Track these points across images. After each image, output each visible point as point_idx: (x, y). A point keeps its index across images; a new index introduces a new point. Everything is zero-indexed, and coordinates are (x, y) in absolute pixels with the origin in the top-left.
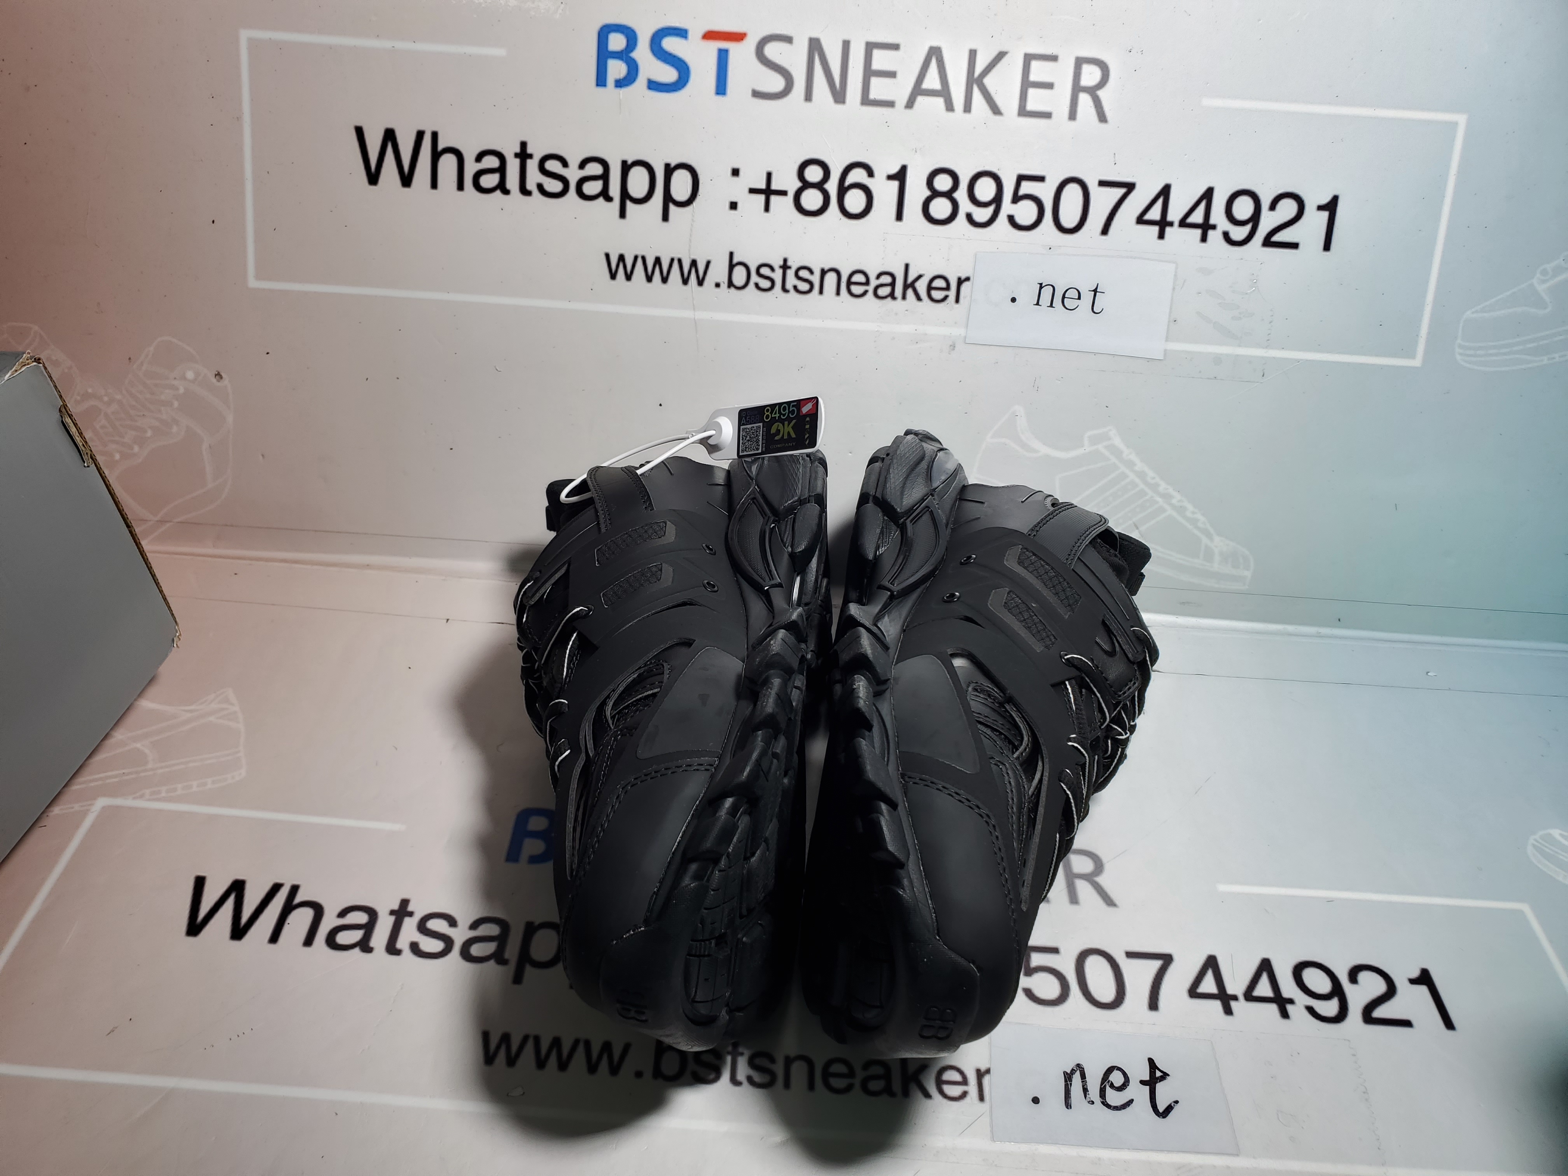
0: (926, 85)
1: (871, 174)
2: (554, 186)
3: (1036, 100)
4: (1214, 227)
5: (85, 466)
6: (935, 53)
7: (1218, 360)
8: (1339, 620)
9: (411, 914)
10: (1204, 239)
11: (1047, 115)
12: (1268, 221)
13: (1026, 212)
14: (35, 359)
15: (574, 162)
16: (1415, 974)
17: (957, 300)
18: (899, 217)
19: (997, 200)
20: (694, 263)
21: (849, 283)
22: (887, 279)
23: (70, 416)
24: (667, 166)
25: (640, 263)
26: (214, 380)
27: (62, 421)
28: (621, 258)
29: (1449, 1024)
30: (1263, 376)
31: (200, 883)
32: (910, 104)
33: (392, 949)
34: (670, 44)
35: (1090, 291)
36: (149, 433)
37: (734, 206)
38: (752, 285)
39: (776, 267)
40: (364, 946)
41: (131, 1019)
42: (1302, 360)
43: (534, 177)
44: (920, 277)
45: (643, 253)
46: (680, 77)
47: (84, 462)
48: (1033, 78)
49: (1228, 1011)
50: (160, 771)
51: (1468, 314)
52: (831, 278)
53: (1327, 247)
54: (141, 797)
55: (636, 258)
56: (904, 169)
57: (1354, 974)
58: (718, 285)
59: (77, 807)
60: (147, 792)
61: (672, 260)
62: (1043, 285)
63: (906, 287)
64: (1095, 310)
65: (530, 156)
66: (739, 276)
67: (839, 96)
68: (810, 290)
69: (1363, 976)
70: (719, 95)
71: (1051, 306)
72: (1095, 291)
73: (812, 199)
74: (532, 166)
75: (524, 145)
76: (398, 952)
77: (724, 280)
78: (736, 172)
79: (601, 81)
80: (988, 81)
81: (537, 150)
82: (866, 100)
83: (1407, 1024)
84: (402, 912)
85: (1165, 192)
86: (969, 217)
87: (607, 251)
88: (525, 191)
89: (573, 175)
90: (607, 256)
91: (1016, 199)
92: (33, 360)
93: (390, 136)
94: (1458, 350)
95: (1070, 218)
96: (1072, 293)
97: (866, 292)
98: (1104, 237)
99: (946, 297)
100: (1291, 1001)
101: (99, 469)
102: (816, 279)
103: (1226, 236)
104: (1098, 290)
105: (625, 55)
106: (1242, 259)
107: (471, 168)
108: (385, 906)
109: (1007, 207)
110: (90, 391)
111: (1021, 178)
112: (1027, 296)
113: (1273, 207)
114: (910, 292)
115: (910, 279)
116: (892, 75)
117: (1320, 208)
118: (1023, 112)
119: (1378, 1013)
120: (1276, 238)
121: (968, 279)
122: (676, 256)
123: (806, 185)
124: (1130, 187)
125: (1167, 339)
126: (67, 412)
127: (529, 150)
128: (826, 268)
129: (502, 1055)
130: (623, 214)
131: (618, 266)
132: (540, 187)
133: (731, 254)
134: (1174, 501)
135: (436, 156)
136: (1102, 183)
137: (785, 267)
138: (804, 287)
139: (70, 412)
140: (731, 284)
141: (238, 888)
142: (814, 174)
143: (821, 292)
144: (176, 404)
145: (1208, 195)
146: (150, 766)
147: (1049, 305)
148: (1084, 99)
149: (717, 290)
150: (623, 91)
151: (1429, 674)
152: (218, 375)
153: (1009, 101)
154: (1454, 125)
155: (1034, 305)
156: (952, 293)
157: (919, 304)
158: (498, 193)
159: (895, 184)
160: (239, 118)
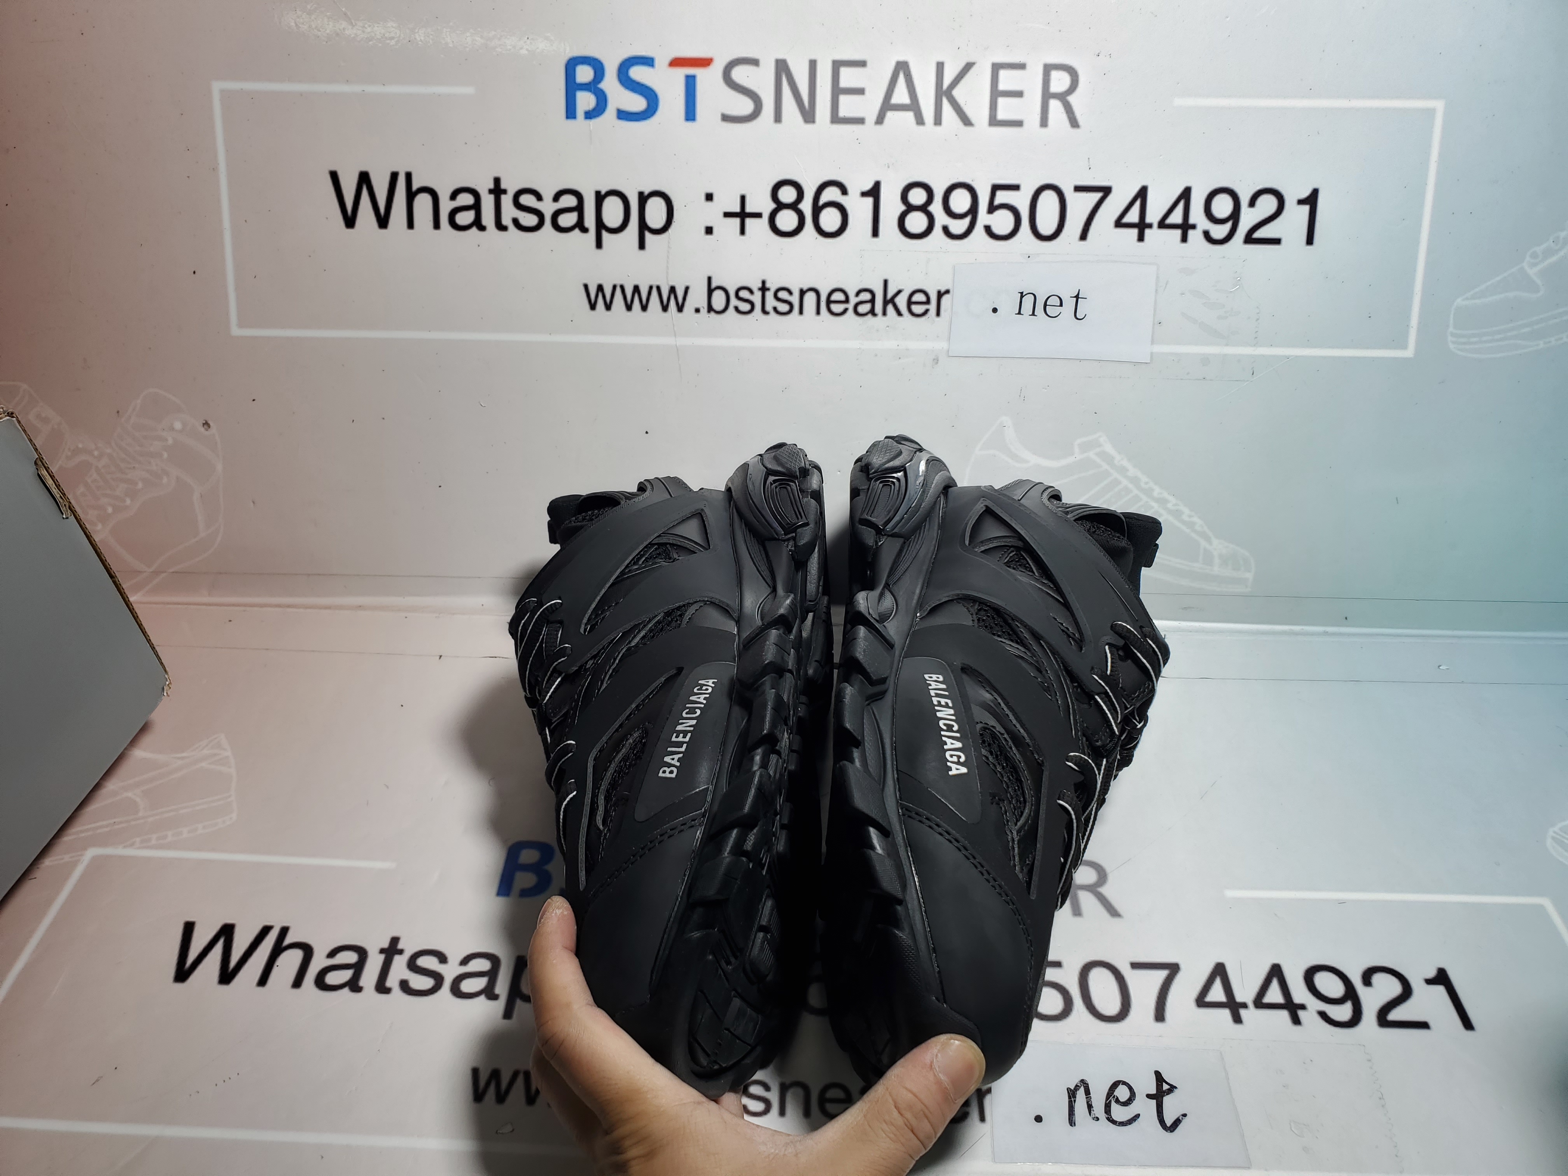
0: (895, 100)
1: (844, 191)
2: (530, 220)
3: (1006, 109)
4: (1194, 227)
5: (63, 518)
6: (902, 67)
7: (1205, 360)
8: (1346, 618)
9: (401, 952)
10: (1184, 239)
11: (1018, 124)
12: (1248, 218)
13: (1002, 222)
14: (8, 413)
15: (548, 194)
16: (1432, 973)
17: (938, 314)
18: (875, 233)
19: (973, 211)
20: (673, 290)
21: (829, 302)
22: (866, 296)
23: (47, 469)
24: (641, 194)
25: (618, 292)
26: (202, 429)
27: (38, 474)
28: (600, 288)
29: (1468, 1025)
30: (1253, 374)
31: (189, 928)
32: (880, 120)
33: (382, 988)
34: (637, 73)
35: (1071, 297)
36: (140, 485)
37: (709, 230)
38: (731, 309)
39: (755, 289)
40: (354, 985)
41: (116, 1068)
42: (1292, 356)
43: (509, 211)
44: (899, 292)
45: (622, 282)
46: (649, 105)
47: (63, 514)
48: (1002, 87)
49: (1237, 1019)
50: (151, 819)
51: (1459, 301)
52: (810, 298)
53: (1310, 241)
54: (132, 845)
55: (614, 287)
56: (877, 185)
57: (1367, 977)
58: (697, 310)
59: (67, 858)
60: (138, 840)
61: (651, 288)
62: (1024, 294)
63: (886, 302)
64: (1078, 317)
65: (505, 192)
66: (719, 299)
67: (809, 115)
68: (790, 311)
69: (1377, 978)
70: (689, 122)
71: (1033, 314)
72: (1077, 297)
73: (787, 220)
74: (507, 201)
75: (497, 181)
76: (387, 991)
77: (703, 305)
78: (709, 197)
79: (571, 113)
80: (956, 93)
81: (511, 185)
82: (836, 119)
83: (1424, 1025)
84: (392, 950)
85: (1142, 193)
86: (946, 230)
87: (586, 282)
88: (501, 227)
89: (548, 208)
90: (586, 287)
91: (992, 208)
92: (6, 414)
93: (364, 179)
94: (1450, 338)
95: (1047, 225)
96: (1054, 301)
97: (846, 310)
98: (1083, 243)
99: (927, 311)
100: (1303, 1007)
101: (78, 520)
102: (795, 299)
103: (1207, 235)
104: (1080, 296)
105: (593, 86)
106: (1224, 257)
107: (446, 207)
108: (374, 945)
109: (983, 217)
110: (80, 446)
111: (995, 188)
112: (1008, 305)
113: (1252, 204)
114: (890, 308)
115: (890, 295)
116: (860, 91)
117: (1301, 202)
118: (994, 121)
119: (1393, 1016)
120: (1257, 235)
121: (947, 292)
122: (655, 283)
123: (780, 206)
124: (1106, 191)
125: (1153, 342)
126: (43, 464)
127: (503, 186)
128: (805, 288)
129: (492, 1090)
130: (599, 244)
131: (597, 296)
132: (516, 222)
133: (709, 279)
134: (1170, 506)
135: (411, 196)
136: (1078, 189)
137: (764, 289)
138: (784, 308)
139: (46, 465)
140: (710, 309)
141: (227, 932)
142: (787, 195)
143: (801, 312)
144: (165, 455)
145: (1186, 194)
146: (141, 814)
147: (1031, 314)
148: (1055, 106)
149: (697, 315)
150: (593, 122)
151: (1441, 668)
152: (206, 424)
153: (979, 111)
154: (1431, 112)
155: (1016, 314)
156: (933, 307)
157: (900, 318)
158: (474, 229)
159: (870, 201)
160: (215, 169)
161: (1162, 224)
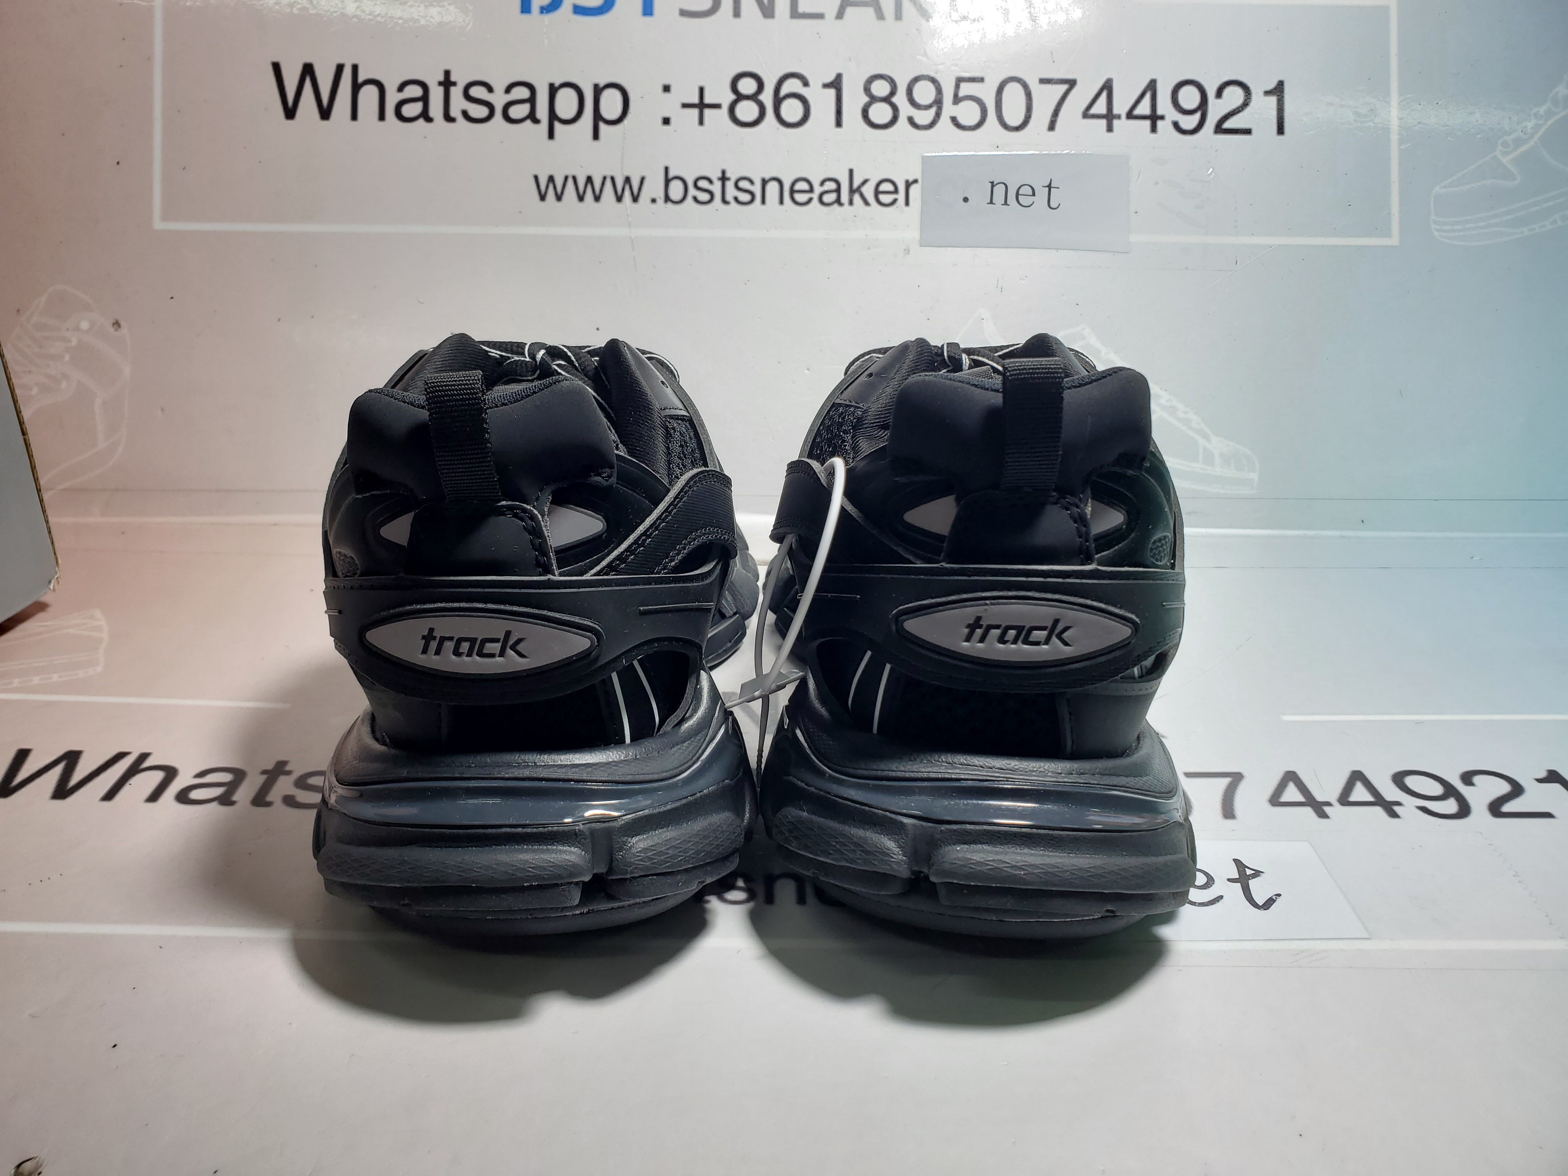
1: (806, 84)
2: (480, 112)
3: (966, 5)
4: (1162, 118)
7: (1186, 250)
8: (1363, 521)
9: (288, 773)
10: (1154, 129)
11: (979, 19)
12: (1216, 109)
13: (969, 113)
15: (499, 87)
16: (1542, 775)
17: (907, 203)
18: (839, 124)
19: (938, 102)
20: (628, 180)
21: (792, 191)
22: (832, 186)
24: (596, 86)
25: (570, 183)
26: (111, 330)
28: (551, 179)
30: (1236, 264)
31: (23, 753)
32: (840, 15)
33: (260, 802)
35: (1043, 187)
36: (35, 390)
37: (666, 121)
38: (689, 199)
39: (714, 179)
40: (225, 800)
42: (1274, 245)
44: (865, 182)
45: (574, 173)
46: (605, 2)
49: (1322, 815)
51: (1437, 189)
52: (773, 187)
53: (1280, 131)
55: (566, 178)
56: (839, 77)
57: (1466, 778)
58: (654, 201)
61: (605, 178)
62: (994, 184)
63: (852, 191)
64: (1052, 205)
65: (454, 84)
66: (676, 191)
67: (768, 11)
68: (752, 201)
69: (1479, 779)
70: (646, 16)
71: (1006, 203)
72: (1049, 187)
73: (747, 111)
74: (456, 93)
75: (447, 73)
76: (267, 804)
77: (660, 194)
78: (667, 89)
79: (525, 8)
81: (461, 78)
82: (795, 14)
83: (1546, 815)
85: (1108, 87)
86: (911, 120)
87: (536, 173)
88: (449, 118)
89: (499, 100)
90: (536, 178)
91: (957, 100)
93: (308, 70)
94: (1433, 226)
95: (1014, 117)
96: (1026, 190)
97: (810, 200)
98: (1051, 133)
99: (895, 201)
100: (1398, 803)
102: (757, 189)
103: (1176, 125)
104: (1052, 186)
106: (1196, 147)
107: (392, 98)
108: (256, 767)
109: (949, 109)
111: (959, 81)
112: (979, 196)
113: (1219, 94)
114: (857, 198)
115: (856, 184)
117: (1267, 93)
118: (955, 17)
119: (1508, 808)
120: (1227, 125)
121: (916, 181)
122: (609, 173)
123: (740, 97)
124: (1072, 83)
125: (1130, 231)
127: (453, 78)
128: (767, 177)
130: (551, 135)
131: (547, 187)
132: (465, 114)
133: (667, 169)
134: (1162, 401)
135: (356, 87)
136: (1043, 81)
137: (724, 179)
138: (745, 197)
140: (667, 199)
141: (71, 757)
142: (747, 86)
143: (763, 202)
144: (67, 357)
145: (1152, 86)
147: (1003, 203)
148: (1014, 3)
149: (654, 206)
150: (547, 18)
151: (1474, 558)
152: (117, 324)
153: (939, 8)
154: (1386, 10)
155: (988, 203)
156: (901, 196)
157: (867, 208)
158: (421, 121)
159: (832, 92)
160: (150, 59)
161: (1130, 115)
